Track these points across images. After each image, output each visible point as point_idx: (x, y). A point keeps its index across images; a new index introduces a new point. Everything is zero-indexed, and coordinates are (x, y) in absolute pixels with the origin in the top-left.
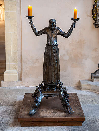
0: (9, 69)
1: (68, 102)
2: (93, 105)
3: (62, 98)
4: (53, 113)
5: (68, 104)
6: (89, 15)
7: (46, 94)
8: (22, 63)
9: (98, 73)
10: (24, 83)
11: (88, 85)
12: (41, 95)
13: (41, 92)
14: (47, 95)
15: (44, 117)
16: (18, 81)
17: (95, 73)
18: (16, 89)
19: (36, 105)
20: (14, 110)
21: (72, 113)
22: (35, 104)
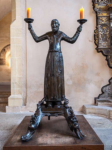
0: (14, 94)
1: (77, 121)
2: (104, 128)
3: (69, 117)
4: (57, 139)
5: (77, 125)
6: (91, 40)
7: (47, 113)
8: (26, 88)
9: (102, 97)
10: (28, 108)
11: (92, 108)
12: (41, 113)
13: (40, 110)
14: (49, 114)
15: (42, 144)
16: (22, 106)
17: (98, 98)
18: (20, 114)
19: (33, 126)
20: (9, 135)
21: (83, 138)
22: (31, 125)
